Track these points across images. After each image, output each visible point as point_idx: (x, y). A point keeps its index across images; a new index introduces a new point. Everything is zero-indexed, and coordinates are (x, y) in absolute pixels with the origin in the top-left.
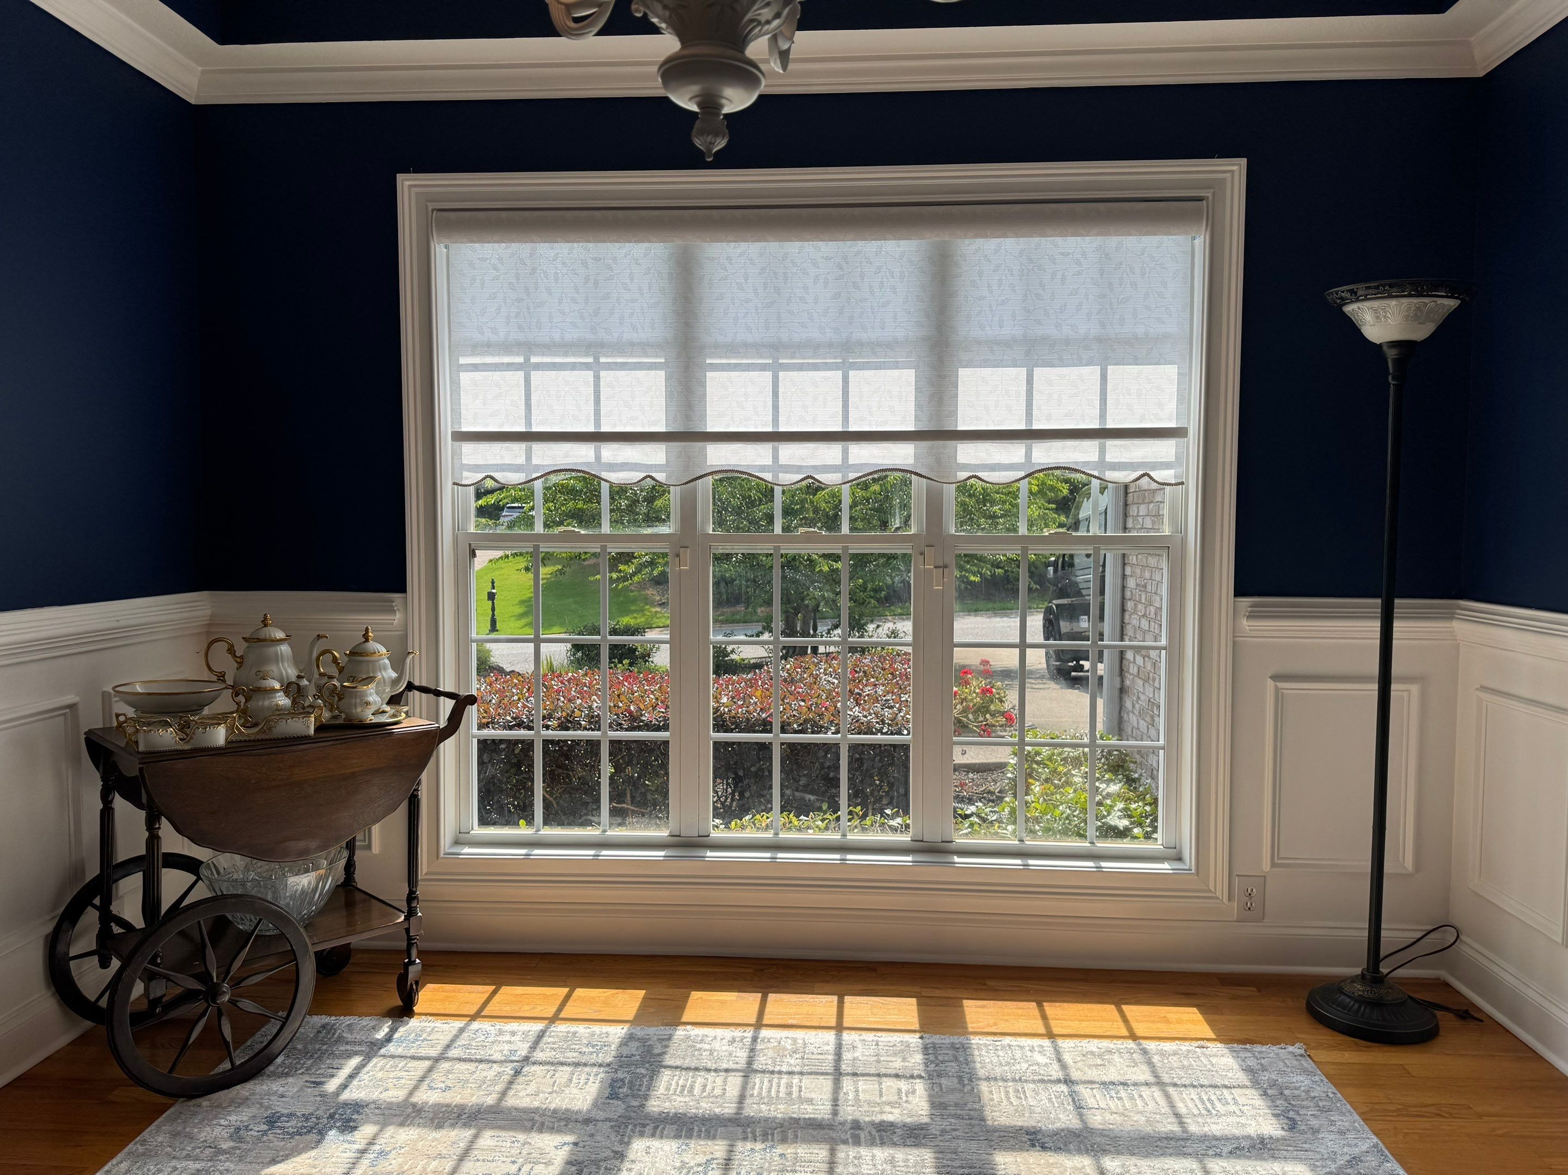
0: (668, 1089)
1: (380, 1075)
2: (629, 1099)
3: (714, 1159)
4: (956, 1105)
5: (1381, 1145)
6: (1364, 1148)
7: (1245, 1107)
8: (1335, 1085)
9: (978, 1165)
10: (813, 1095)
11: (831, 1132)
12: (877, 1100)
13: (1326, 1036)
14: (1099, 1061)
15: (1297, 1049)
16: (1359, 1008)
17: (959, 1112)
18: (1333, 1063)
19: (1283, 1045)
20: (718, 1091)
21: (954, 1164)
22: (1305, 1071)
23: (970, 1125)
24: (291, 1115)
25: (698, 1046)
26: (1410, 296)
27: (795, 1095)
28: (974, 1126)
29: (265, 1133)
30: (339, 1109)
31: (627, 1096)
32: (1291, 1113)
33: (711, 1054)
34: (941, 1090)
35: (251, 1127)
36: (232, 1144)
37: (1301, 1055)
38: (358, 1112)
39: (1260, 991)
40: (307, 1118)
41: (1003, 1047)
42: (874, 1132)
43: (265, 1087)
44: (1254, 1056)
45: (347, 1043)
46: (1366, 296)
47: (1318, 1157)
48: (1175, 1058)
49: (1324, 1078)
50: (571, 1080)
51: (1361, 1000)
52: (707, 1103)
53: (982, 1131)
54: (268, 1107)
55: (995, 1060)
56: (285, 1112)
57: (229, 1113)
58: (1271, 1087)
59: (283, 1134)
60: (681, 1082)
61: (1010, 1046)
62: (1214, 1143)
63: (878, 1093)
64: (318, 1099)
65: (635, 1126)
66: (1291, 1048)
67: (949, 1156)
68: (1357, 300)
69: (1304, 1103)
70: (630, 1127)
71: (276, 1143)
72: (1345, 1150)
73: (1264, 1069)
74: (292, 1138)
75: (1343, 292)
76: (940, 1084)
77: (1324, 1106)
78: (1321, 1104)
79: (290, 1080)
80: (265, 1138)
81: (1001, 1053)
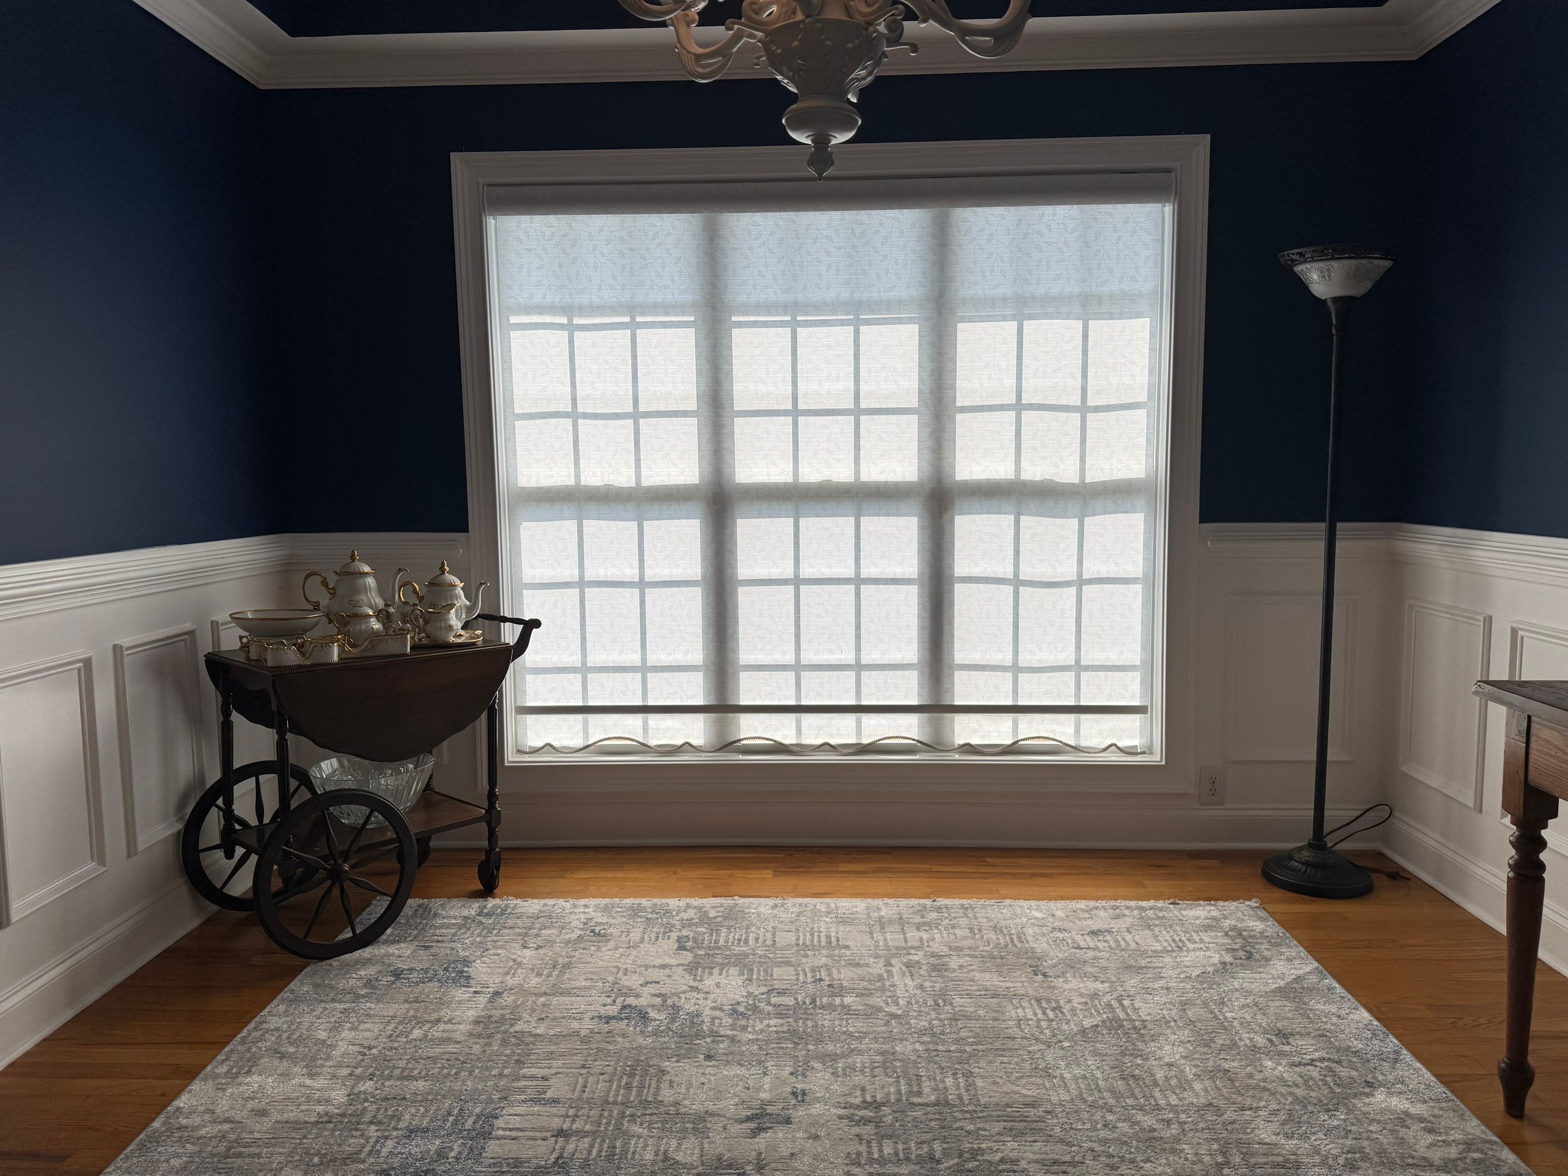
0: (727, 941)
1: (478, 939)
2: (696, 950)
3: (773, 990)
4: (970, 948)
5: (1321, 967)
6: (1308, 970)
7: (1211, 945)
8: (1285, 928)
9: (992, 989)
10: (848, 943)
11: (868, 969)
12: (903, 945)
13: (1278, 893)
14: (1087, 915)
15: (1253, 903)
16: (1306, 870)
17: (972, 953)
18: (1283, 913)
19: (1241, 901)
20: (769, 942)
21: (972, 988)
22: (1262, 919)
23: (983, 961)
24: (411, 970)
25: (747, 910)
26: (1349, 258)
27: (834, 944)
28: (986, 962)
29: (393, 982)
30: (451, 964)
31: (693, 948)
32: (1248, 948)
33: (759, 916)
34: (956, 937)
35: (380, 978)
36: (367, 991)
37: (1257, 907)
38: (468, 966)
39: (1222, 863)
40: (426, 971)
41: (1005, 906)
42: (904, 968)
43: (382, 951)
44: (1218, 909)
45: (443, 918)
46: (1313, 257)
47: (1270, 976)
48: (1151, 912)
49: (1275, 923)
50: (643, 938)
51: (1307, 864)
52: (762, 951)
53: (993, 966)
54: (389, 965)
55: (1000, 916)
56: (406, 967)
57: (358, 969)
58: (1231, 930)
59: (408, 982)
60: (737, 937)
61: (1010, 906)
62: (1185, 969)
63: (903, 940)
64: (431, 957)
65: (704, 968)
66: (1248, 903)
67: (968, 983)
68: (1305, 261)
69: (1259, 941)
70: (700, 969)
71: (405, 989)
72: (1292, 972)
73: (1225, 917)
74: (418, 985)
75: (1293, 254)
76: (955, 934)
77: (1275, 943)
78: (1272, 941)
79: (402, 945)
80: (394, 986)
81: (1004, 911)
